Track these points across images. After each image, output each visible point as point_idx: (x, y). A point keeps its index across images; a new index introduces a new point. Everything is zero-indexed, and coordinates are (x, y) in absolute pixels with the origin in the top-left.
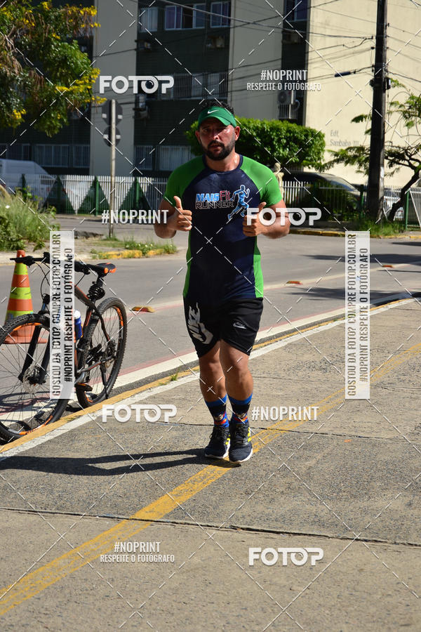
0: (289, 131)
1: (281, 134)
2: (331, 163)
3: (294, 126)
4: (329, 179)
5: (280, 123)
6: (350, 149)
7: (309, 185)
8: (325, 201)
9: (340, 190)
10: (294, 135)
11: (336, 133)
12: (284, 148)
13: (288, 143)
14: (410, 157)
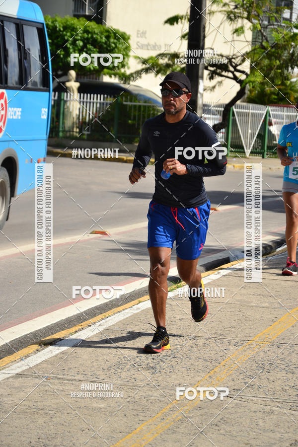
0: (86, 31)
1: (77, 35)
2: (138, 73)
3: (92, 25)
4: (136, 92)
5: (75, 21)
6: (162, 55)
7: (110, 100)
8: (131, 120)
9: (149, 107)
10: (92, 37)
11: (144, 33)
12: (80, 52)
13: (85, 46)
14: (235, 67)
